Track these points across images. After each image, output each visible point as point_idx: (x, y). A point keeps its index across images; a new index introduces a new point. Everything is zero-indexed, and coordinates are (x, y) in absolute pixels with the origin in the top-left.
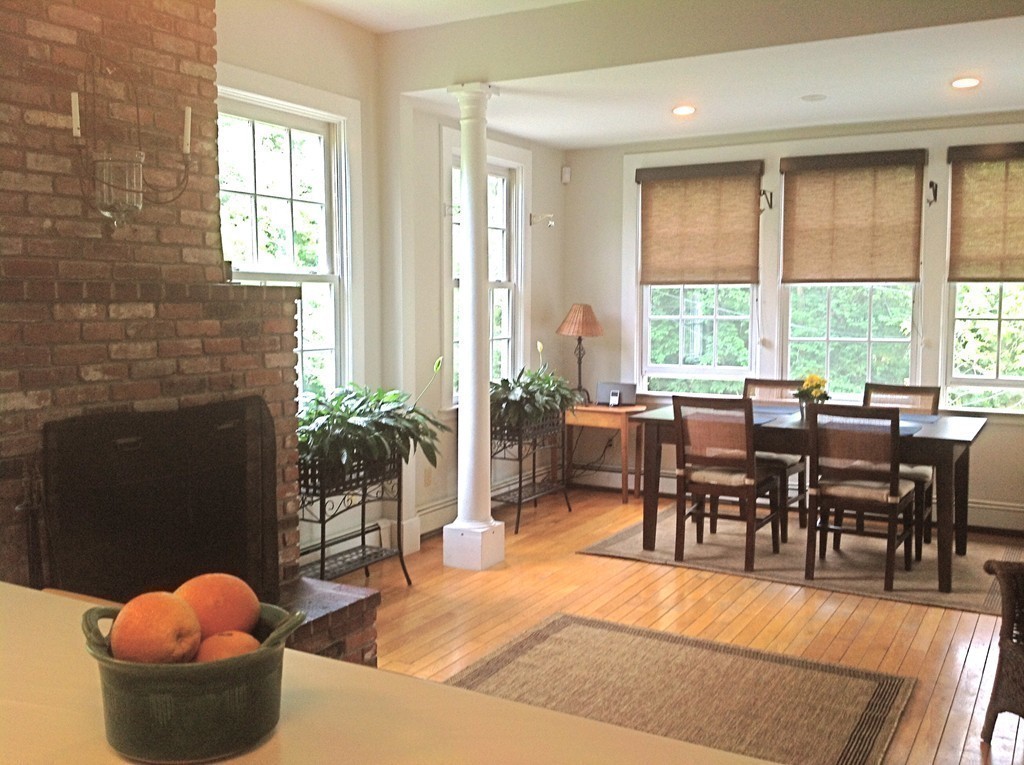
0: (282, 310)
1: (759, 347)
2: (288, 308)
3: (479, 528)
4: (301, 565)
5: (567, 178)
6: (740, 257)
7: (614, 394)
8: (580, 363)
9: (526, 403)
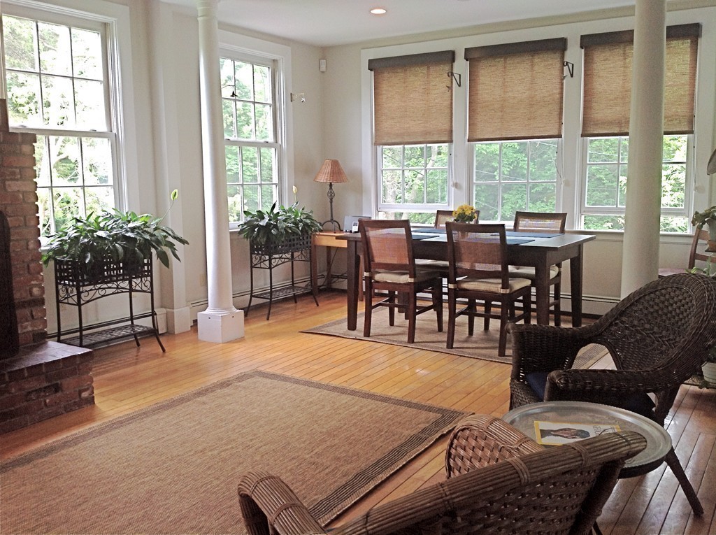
0: (21, 150)
1: (453, 189)
2: (26, 148)
3: (220, 313)
4: (49, 333)
5: (323, 68)
6: (441, 123)
7: (355, 224)
8: (331, 202)
9: (273, 228)
